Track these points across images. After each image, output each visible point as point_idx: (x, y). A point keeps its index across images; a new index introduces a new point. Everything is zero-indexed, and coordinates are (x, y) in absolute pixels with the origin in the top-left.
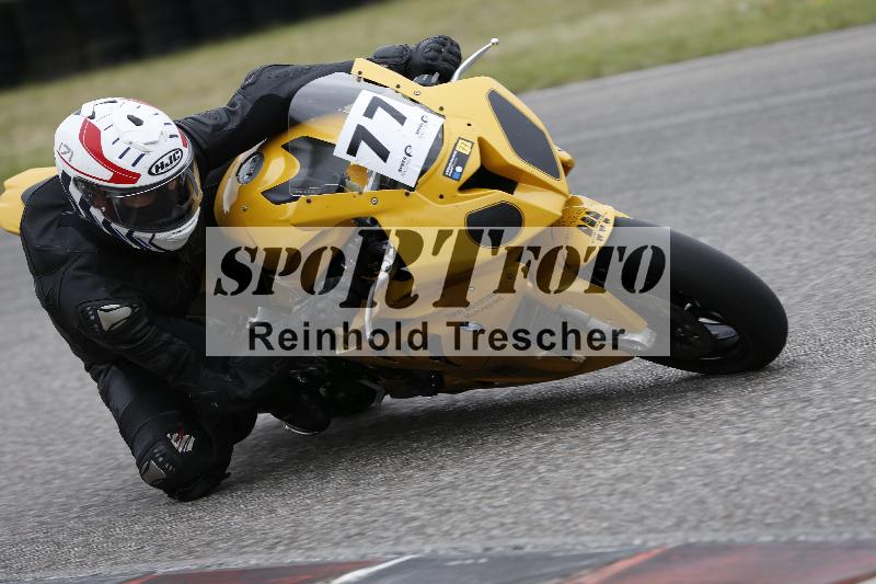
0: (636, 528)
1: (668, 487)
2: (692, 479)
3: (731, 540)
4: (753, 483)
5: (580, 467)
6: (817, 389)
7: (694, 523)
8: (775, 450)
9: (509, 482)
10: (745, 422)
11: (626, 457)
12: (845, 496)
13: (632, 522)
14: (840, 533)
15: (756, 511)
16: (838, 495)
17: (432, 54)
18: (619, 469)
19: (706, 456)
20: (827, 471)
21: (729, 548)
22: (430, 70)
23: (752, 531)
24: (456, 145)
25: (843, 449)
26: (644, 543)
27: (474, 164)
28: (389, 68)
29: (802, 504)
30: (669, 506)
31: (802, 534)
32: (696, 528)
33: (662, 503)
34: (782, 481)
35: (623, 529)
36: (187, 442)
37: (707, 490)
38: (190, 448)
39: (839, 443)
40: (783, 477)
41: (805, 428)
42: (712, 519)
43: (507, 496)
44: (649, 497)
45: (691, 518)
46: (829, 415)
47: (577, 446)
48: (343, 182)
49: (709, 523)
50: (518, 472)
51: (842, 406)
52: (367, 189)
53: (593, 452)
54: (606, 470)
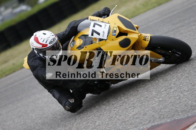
0: (140, 125)
1: (145, 114)
2: (150, 111)
3: (161, 123)
4: (164, 109)
5: (126, 114)
6: (172, 85)
7: (153, 121)
8: (166, 101)
9: (111, 121)
10: (158, 96)
11: (135, 110)
12: (184, 107)
13: (139, 124)
14: (184, 116)
15: (165, 115)
16: (182, 107)
17: (104, 11)
18: (134, 113)
19: (152, 106)
20: (178, 103)
21: (161, 125)
22: (104, 15)
23: (165, 119)
24: (113, 28)
25: (181, 97)
26: (143, 128)
27: (118, 32)
28: (96, 16)
29: (175, 111)
30: (146, 118)
31: (176, 118)
32: (153, 122)
33: (145, 118)
34: (169, 107)
35: (138, 126)
36: (73, 100)
37: (154, 113)
38: (73, 101)
39: (180, 96)
40: (169, 106)
41: (172, 94)
42: (156, 119)
43: (111, 125)
44: (142, 117)
45: (152, 120)
46: (176, 90)
47: (124, 110)
48: (92, 42)
49: (156, 120)
50: (112, 119)
51: (179, 87)
52: (97, 42)
53: (128, 110)
54: (131, 114)
